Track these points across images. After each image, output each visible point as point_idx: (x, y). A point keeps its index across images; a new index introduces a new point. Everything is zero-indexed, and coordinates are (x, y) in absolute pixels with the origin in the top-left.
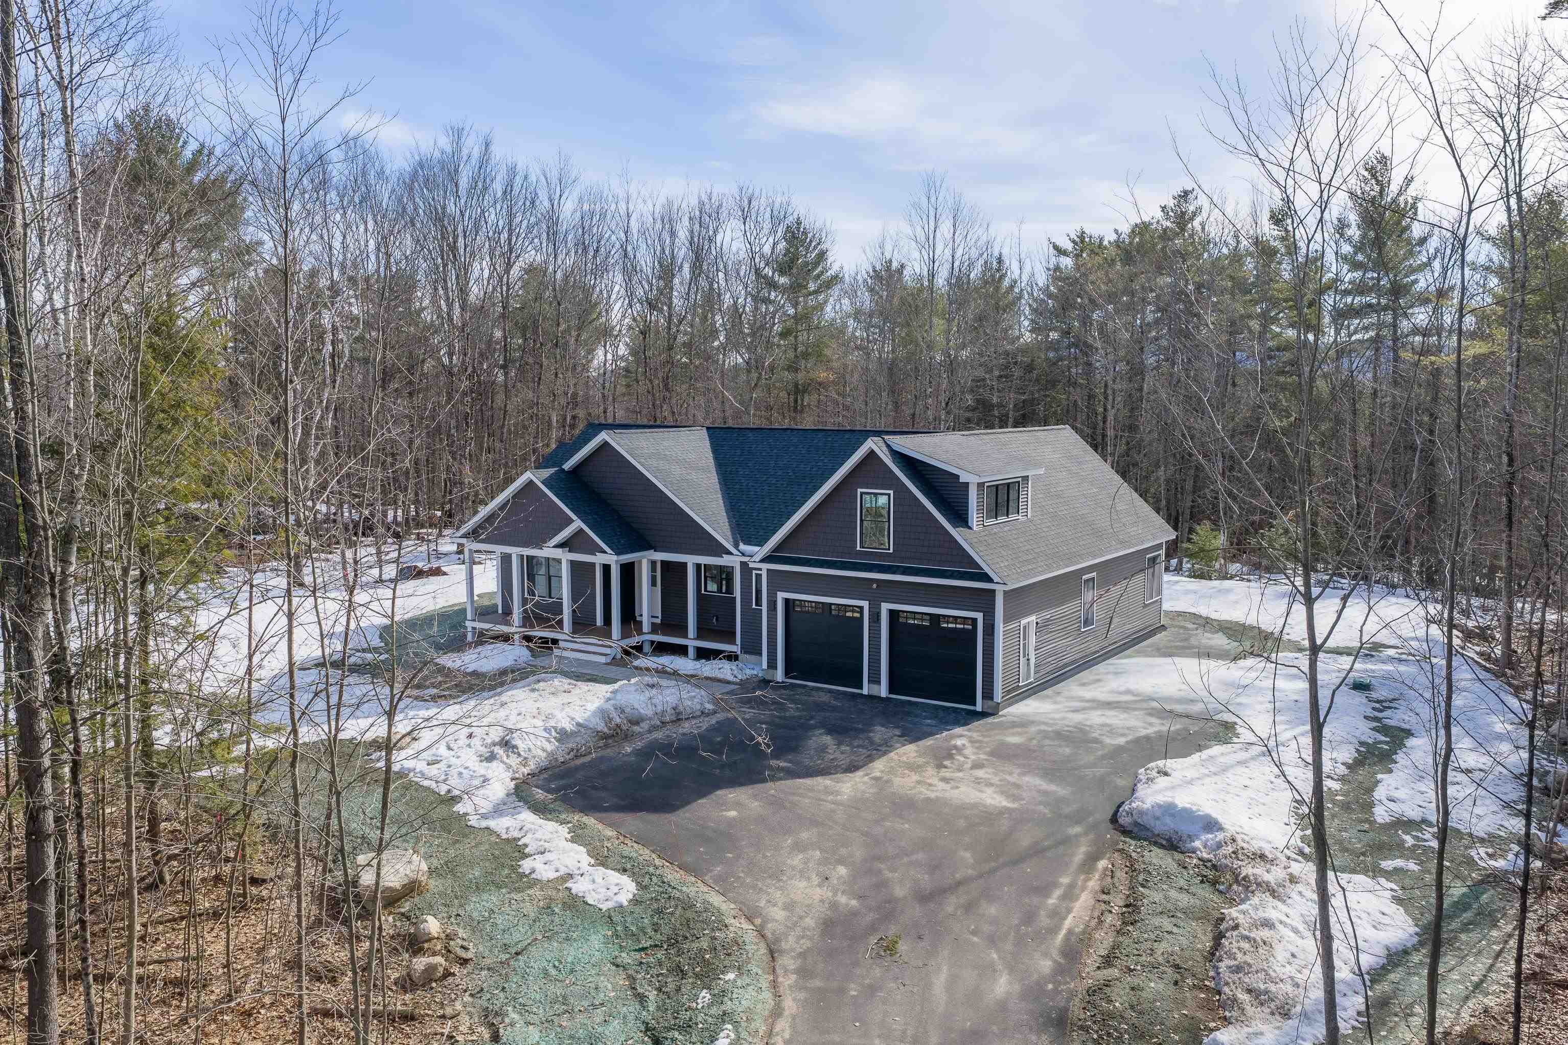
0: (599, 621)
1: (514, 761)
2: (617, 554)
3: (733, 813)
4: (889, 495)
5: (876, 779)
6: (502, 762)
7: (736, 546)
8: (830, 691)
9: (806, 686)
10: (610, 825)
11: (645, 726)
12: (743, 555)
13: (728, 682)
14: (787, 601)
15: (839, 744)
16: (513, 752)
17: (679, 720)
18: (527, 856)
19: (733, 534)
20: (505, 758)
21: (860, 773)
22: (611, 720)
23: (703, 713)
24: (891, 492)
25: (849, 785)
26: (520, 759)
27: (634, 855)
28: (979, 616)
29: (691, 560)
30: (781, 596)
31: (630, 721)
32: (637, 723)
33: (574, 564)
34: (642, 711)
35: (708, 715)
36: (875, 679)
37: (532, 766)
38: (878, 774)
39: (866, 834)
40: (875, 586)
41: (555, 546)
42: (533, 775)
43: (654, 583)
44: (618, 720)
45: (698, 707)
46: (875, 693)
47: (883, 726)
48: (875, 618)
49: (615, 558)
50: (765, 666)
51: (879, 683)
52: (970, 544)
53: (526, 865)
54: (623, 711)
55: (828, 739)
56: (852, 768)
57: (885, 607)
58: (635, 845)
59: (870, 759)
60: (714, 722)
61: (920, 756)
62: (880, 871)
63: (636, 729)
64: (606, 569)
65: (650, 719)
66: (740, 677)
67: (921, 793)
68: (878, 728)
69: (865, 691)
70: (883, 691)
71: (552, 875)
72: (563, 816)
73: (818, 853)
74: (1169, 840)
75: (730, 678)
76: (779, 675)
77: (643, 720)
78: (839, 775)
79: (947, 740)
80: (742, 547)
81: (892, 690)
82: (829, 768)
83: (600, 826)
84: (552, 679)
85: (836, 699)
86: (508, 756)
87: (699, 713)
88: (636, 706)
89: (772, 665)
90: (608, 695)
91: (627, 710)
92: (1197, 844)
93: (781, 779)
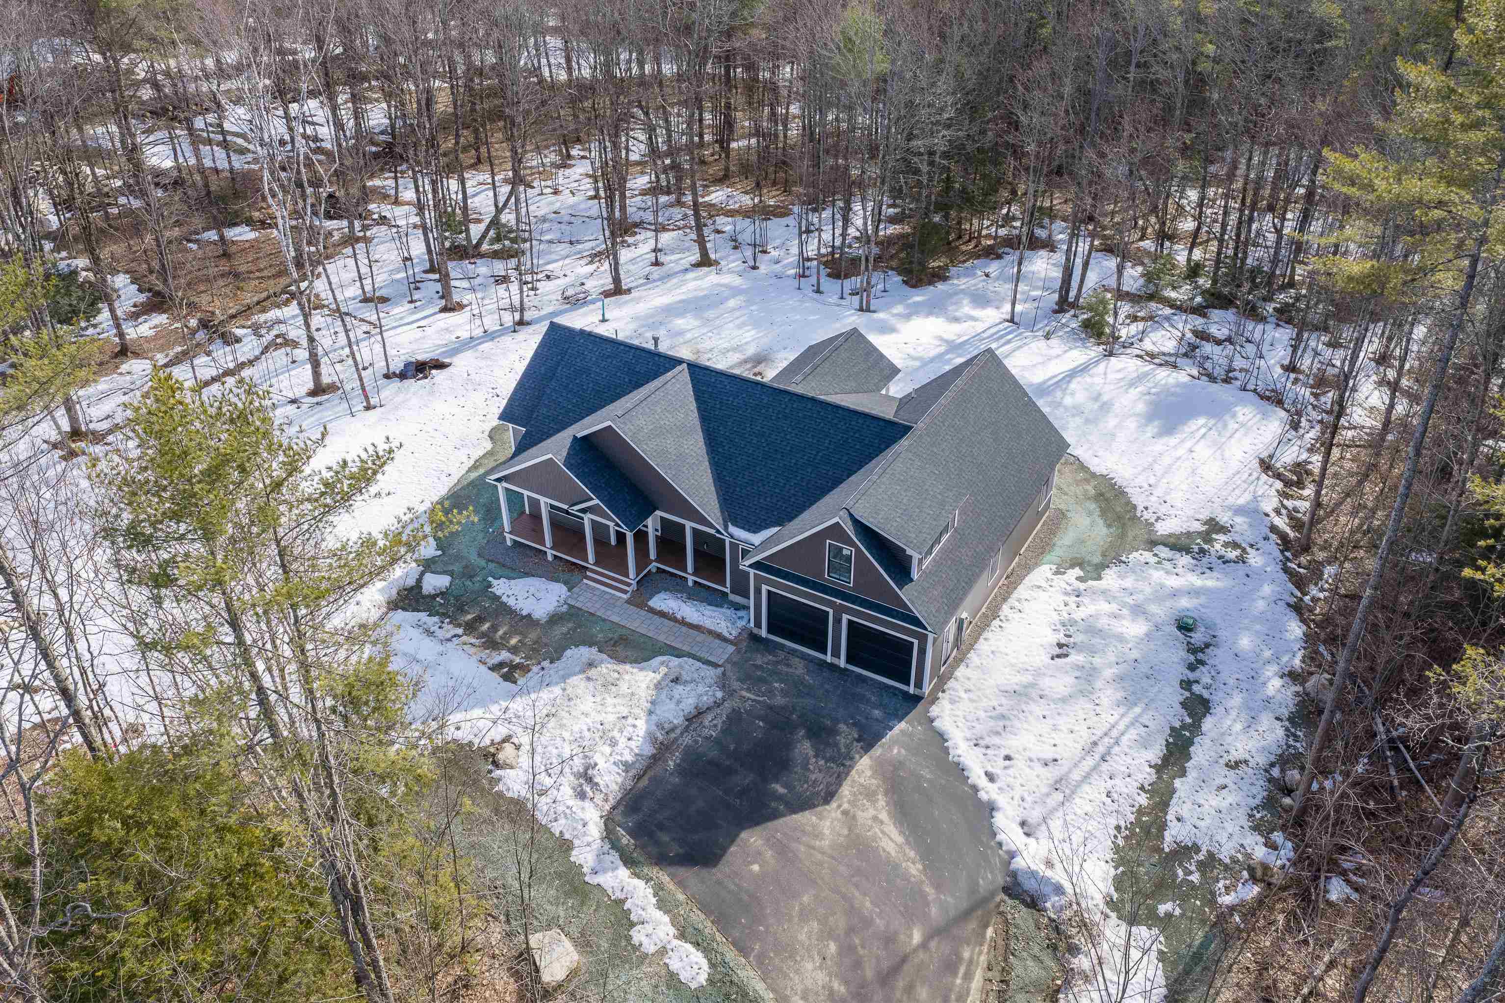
1: (598, 798)
2: (631, 529)
3: (756, 868)
4: (851, 550)
5: (845, 813)
6: (591, 799)
7: (726, 528)
8: (804, 656)
9: (783, 646)
10: (679, 884)
12: (732, 537)
13: (726, 641)
14: (769, 591)
15: (816, 756)
16: (596, 789)
17: (700, 715)
18: (632, 925)
19: (722, 512)
20: (591, 795)
21: (834, 805)
22: (656, 739)
23: (715, 703)
25: (828, 823)
26: (602, 796)
27: (700, 926)
28: (916, 642)
29: (689, 525)
30: (764, 588)
31: (668, 734)
32: (673, 732)
34: (675, 721)
35: (719, 706)
36: (836, 654)
37: (612, 801)
38: (846, 806)
39: (844, 897)
40: (838, 605)
41: (579, 510)
42: (614, 808)
44: (661, 738)
45: (711, 696)
46: (836, 663)
47: (845, 722)
48: (837, 621)
49: (629, 531)
50: (752, 624)
51: (839, 657)
52: (912, 603)
53: (635, 936)
54: (663, 729)
55: (808, 747)
56: (829, 796)
57: (846, 617)
58: (700, 913)
59: (840, 779)
60: (724, 716)
61: (873, 776)
63: (673, 735)
65: (681, 724)
66: (733, 632)
68: (842, 726)
69: (829, 660)
70: (842, 663)
71: (653, 948)
72: (645, 871)
73: (816, 923)
74: (1032, 897)
75: (726, 633)
76: (764, 633)
77: (676, 728)
78: (819, 809)
79: (891, 745)
80: (732, 529)
81: (849, 660)
82: (813, 796)
83: (672, 886)
86: (593, 793)
87: (713, 705)
88: (672, 719)
89: (758, 624)
92: (1048, 905)
93: (781, 815)
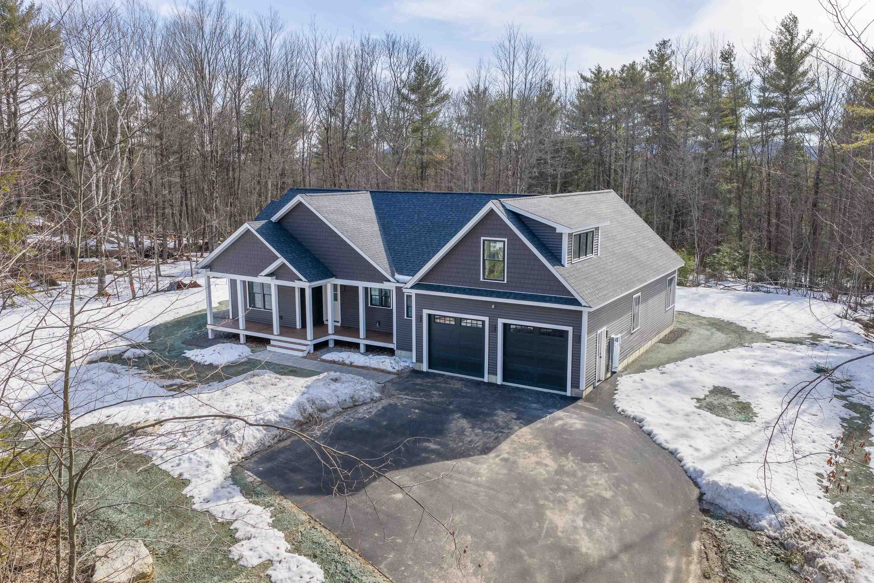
0: (298, 326)
1: (231, 447)
2: (309, 281)
4: (504, 242)
6: (223, 449)
7: (393, 276)
8: (461, 379)
9: (443, 375)
10: (304, 508)
11: (330, 412)
12: (398, 282)
13: (389, 373)
14: (430, 316)
15: (473, 427)
16: (231, 440)
17: (355, 406)
18: (236, 541)
19: (390, 266)
20: (225, 446)
22: (305, 410)
23: (372, 400)
24: (506, 240)
25: (485, 466)
26: (236, 446)
28: (570, 329)
29: (361, 285)
30: (426, 312)
31: (319, 410)
32: (325, 411)
33: (280, 288)
34: (328, 402)
35: (375, 402)
36: (493, 372)
37: (246, 451)
38: (506, 456)
39: (505, 517)
40: (493, 306)
41: (267, 275)
42: (246, 458)
43: (335, 299)
44: (310, 410)
45: (369, 396)
46: (493, 381)
47: (502, 410)
48: (493, 329)
49: (308, 284)
50: (414, 360)
51: (496, 374)
52: (564, 278)
53: (236, 551)
54: (314, 403)
55: (464, 423)
57: (501, 322)
58: (323, 529)
60: (380, 407)
61: (534, 438)
62: (521, 557)
63: (324, 415)
64: (302, 291)
65: (334, 407)
66: (397, 368)
67: (540, 473)
68: (499, 412)
69: (486, 380)
70: (499, 380)
71: (255, 562)
72: (267, 499)
73: (469, 537)
74: (740, 518)
75: (390, 369)
76: (425, 367)
77: (329, 408)
78: (476, 457)
79: (551, 422)
80: (397, 276)
81: (505, 378)
82: (468, 450)
83: (295, 510)
84: (264, 374)
85: (466, 386)
86: (227, 443)
87: (369, 400)
88: (324, 398)
89: (419, 359)
90: (303, 389)
91: (317, 402)
92: (764, 523)
93: (433, 461)
